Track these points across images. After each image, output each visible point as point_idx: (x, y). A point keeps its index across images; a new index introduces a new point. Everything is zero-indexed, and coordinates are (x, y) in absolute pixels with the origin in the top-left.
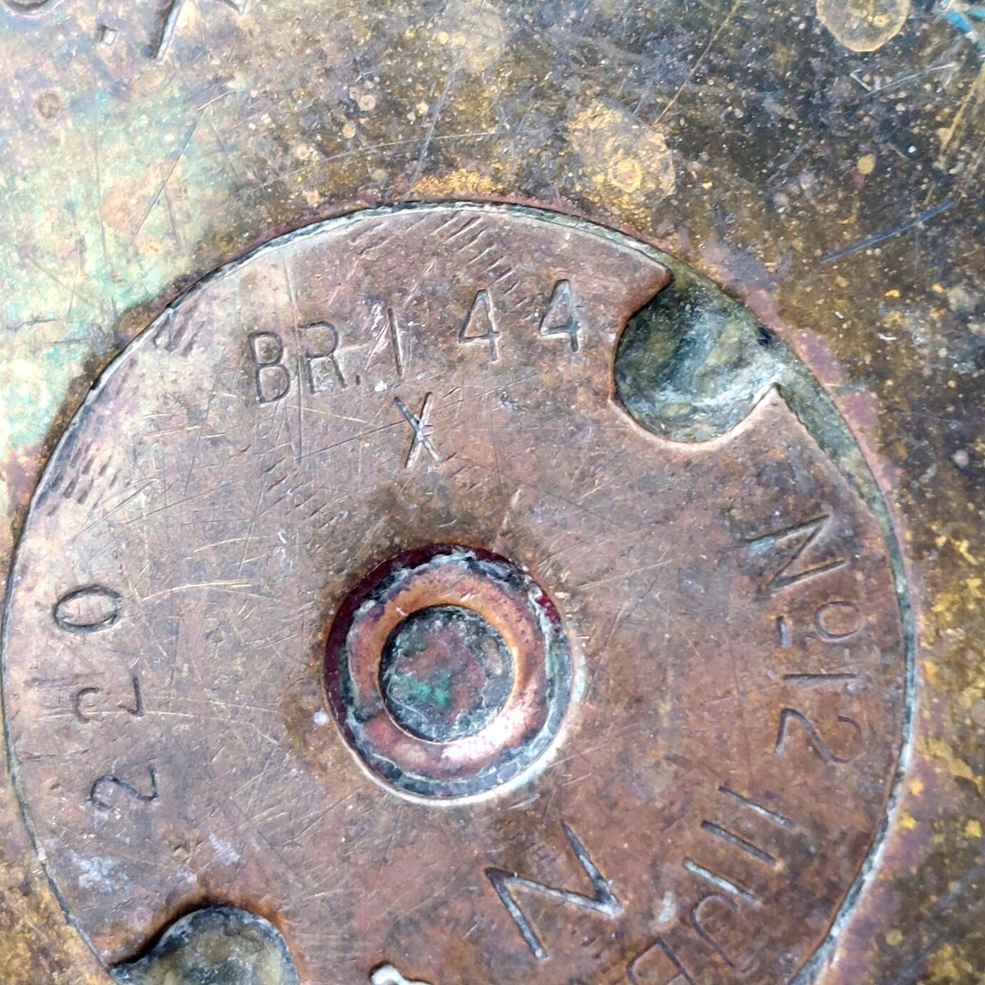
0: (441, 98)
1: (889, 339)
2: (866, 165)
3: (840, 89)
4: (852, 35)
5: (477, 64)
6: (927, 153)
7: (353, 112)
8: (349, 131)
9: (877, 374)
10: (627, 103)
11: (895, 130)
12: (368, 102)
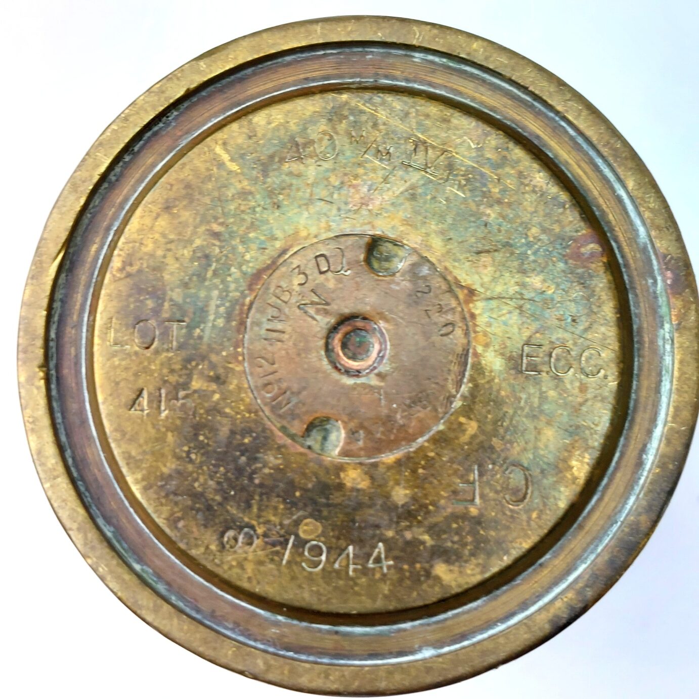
0: (403, 477)
1: (280, 456)
2: (298, 494)
3: (309, 509)
4: (310, 523)
5: (397, 488)
6: (284, 501)
7: (424, 468)
8: (423, 462)
9: (280, 447)
10: (358, 490)
11: (294, 504)
12: (421, 471)
